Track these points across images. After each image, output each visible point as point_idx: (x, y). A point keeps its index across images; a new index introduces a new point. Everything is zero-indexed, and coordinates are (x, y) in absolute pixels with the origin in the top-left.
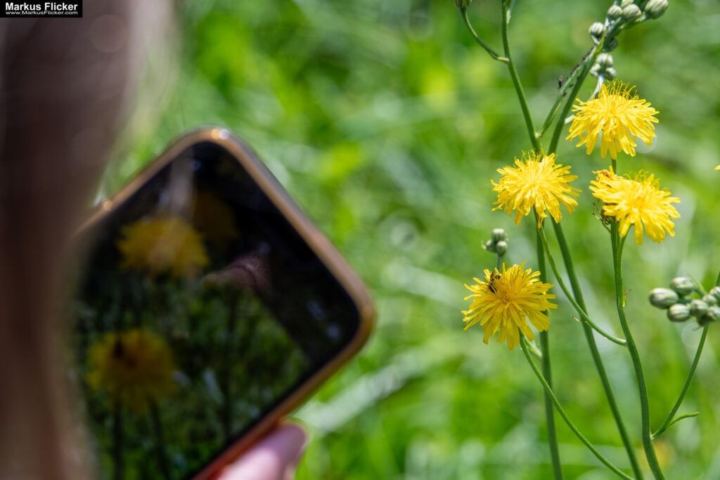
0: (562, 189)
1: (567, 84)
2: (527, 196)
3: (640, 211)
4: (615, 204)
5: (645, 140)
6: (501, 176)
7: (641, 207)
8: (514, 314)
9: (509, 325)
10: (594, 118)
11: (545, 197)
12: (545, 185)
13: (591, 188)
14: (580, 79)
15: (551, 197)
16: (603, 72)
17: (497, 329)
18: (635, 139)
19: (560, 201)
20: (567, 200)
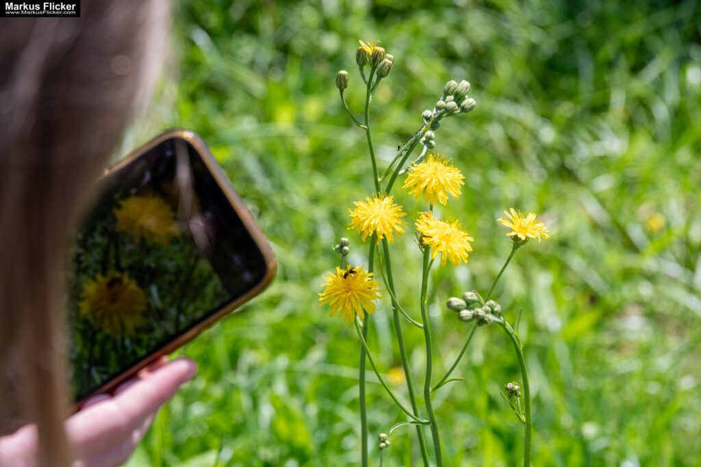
0: (395, 221)
1: (403, 148)
2: (372, 223)
3: (447, 244)
4: (431, 237)
5: (454, 195)
6: (355, 207)
7: (448, 241)
8: (353, 300)
9: (349, 307)
10: (422, 176)
11: (384, 225)
12: (385, 217)
13: (416, 224)
14: (412, 146)
15: (387, 226)
16: (427, 142)
17: (340, 309)
18: (447, 194)
19: (393, 228)
20: (398, 229)
